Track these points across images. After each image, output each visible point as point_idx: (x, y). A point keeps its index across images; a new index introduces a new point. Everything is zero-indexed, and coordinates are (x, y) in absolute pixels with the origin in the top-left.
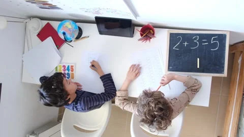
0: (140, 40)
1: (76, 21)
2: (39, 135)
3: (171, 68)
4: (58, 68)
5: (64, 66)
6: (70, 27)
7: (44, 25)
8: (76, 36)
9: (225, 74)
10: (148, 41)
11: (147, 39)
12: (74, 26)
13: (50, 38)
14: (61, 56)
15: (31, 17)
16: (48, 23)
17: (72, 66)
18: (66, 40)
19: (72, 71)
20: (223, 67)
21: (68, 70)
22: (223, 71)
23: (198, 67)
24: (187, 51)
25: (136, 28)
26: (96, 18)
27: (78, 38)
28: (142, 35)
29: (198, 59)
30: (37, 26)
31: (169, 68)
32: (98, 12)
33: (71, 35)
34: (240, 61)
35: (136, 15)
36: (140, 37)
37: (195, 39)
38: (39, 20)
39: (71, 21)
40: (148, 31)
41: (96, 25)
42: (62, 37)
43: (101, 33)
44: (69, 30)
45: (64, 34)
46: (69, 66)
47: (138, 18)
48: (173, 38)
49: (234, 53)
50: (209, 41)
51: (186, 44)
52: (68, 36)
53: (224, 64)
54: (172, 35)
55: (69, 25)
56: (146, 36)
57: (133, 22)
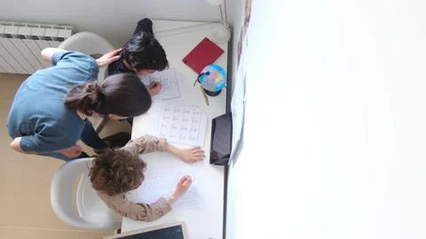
6: (217, 80)
7: (220, 46)
12: (219, 86)
15: (231, 29)
16: (221, 52)
18: (200, 75)
27: (206, 92)
30: (219, 37)
33: (207, 82)
35: (234, 158)
38: (229, 39)
39: (225, 81)
41: (225, 113)
42: (204, 71)
43: (214, 121)
44: (213, 80)
45: (208, 73)
52: (205, 78)
55: (219, 80)
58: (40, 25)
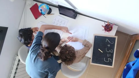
1: (48, 4)
6: (45, 7)
12: (47, 7)
16: (36, 4)
26: (59, 5)
27: (49, 13)
33: (44, 11)
34: (131, 45)
39: (46, 5)
42: (40, 12)
43: (60, 14)
44: (44, 9)
45: (41, 10)
55: (44, 6)
58: (14, 62)
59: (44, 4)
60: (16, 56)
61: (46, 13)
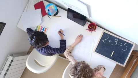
0: (87, 29)
1: (57, 6)
2: (15, 57)
3: (97, 50)
4: (38, 27)
5: (42, 27)
6: (53, 8)
7: (39, 1)
8: (54, 14)
9: (124, 65)
10: (91, 32)
11: (90, 31)
12: (55, 8)
13: (41, 9)
14: (42, 21)
16: (42, 2)
17: (46, 29)
18: (48, 14)
19: (45, 31)
20: (124, 61)
21: (43, 29)
22: (124, 63)
23: (111, 56)
24: (109, 45)
25: (87, 22)
26: (69, 9)
27: (55, 15)
28: (89, 27)
29: (113, 52)
31: (96, 50)
32: (70, 7)
33: (52, 12)
34: (135, 61)
36: (87, 28)
37: (116, 41)
39: (55, 5)
40: (93, 27)
41: (67, 12)
42: (47, 12)
43: (68, 17)
44: (52, 9)
45: (49, 10)
46: (44, 28)
47: (90, 18)
48: (105, 36)
49: (133, 55)
50: (123, 45)
51: (110, 41)
52: (50, 12)
53: (125, 60)
54: (104, 33)
55: (53, 7)
56: (91, 28)
57: (87, 18)
58: (5, 62)
59: (53, 4)
60: (9, 55)
61: (53, 14)
